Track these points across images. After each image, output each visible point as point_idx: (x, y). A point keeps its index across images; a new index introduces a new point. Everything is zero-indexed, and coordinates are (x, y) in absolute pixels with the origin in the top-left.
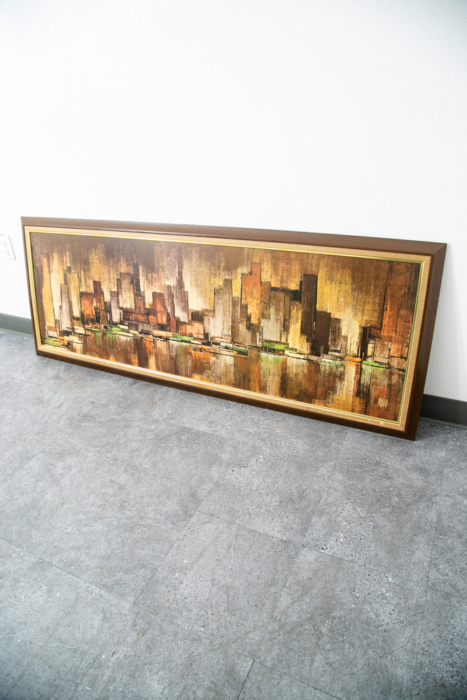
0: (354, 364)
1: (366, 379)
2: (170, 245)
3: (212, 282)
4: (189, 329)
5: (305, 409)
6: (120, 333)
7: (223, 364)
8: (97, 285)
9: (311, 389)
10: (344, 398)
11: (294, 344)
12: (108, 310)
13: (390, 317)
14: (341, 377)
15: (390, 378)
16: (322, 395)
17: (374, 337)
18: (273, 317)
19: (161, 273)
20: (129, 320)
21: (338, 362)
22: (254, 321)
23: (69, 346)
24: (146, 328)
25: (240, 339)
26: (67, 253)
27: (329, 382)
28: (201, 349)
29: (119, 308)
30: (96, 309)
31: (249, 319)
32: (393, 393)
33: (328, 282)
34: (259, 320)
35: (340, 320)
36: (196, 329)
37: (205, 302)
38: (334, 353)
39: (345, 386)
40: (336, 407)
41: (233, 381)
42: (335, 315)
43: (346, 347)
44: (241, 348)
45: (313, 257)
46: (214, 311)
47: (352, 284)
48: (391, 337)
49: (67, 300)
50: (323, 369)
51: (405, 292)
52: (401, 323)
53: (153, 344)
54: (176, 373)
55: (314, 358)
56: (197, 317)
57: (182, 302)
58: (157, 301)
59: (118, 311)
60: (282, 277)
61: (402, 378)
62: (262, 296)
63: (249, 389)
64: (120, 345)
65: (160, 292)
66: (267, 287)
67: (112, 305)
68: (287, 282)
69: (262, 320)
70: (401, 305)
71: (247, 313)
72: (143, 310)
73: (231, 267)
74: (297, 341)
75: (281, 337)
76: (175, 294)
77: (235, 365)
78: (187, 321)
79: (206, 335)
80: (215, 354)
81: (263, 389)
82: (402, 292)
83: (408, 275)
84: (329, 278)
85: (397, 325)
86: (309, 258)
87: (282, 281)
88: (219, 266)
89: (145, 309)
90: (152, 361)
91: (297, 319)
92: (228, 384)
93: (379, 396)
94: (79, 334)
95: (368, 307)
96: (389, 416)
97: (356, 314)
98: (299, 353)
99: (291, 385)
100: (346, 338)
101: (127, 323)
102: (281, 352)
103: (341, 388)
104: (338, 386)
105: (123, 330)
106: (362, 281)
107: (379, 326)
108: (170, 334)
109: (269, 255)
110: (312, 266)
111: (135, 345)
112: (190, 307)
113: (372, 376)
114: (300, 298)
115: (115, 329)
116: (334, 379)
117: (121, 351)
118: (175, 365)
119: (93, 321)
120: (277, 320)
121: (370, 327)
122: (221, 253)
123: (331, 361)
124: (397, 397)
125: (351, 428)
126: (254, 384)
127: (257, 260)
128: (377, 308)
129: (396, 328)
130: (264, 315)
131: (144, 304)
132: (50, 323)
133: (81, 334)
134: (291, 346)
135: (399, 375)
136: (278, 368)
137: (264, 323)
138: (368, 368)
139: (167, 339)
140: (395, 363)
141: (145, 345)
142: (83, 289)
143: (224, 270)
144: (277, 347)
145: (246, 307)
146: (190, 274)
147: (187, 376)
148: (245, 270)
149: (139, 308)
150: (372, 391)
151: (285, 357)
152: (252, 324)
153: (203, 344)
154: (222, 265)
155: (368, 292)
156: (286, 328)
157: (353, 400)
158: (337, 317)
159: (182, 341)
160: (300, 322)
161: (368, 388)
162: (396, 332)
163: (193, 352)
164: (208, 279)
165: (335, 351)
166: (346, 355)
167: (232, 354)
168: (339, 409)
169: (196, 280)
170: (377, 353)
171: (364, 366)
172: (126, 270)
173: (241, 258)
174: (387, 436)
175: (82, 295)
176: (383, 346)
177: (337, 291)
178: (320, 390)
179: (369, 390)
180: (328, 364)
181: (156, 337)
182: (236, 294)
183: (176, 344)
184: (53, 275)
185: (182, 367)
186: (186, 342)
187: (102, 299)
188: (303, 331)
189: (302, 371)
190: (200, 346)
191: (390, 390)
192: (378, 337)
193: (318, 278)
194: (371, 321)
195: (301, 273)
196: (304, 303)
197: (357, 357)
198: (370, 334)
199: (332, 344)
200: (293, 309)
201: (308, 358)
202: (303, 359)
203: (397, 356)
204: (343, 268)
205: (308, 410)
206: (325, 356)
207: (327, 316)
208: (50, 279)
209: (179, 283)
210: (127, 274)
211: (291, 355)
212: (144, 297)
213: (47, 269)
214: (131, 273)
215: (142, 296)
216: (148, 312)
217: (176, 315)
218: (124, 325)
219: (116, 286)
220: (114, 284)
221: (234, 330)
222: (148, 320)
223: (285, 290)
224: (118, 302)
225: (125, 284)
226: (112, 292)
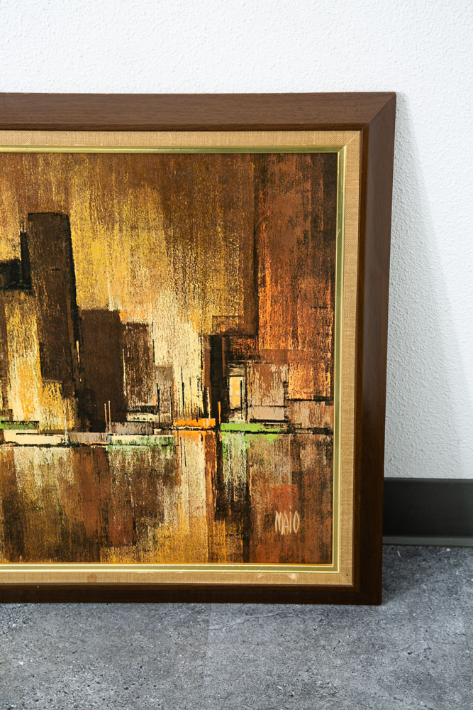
0: (198, 435)
1: (234, 470)
5: (84, 581)
9: (92, 523)
10: (186, 528)
11: (27, 409)
13: (274, 302)
14: (170, 476)
15: (296, 457)
16: (125, 532)
21: (156, 438)
27: (138, 494)
33: (101, 228)
35: (145, 326)
38: (141, 417)
39: (184, 498)
40: (167, 559)
42: (131, 315)
43: (172, 395)
45: (47, 164)
47: (166, 228)
48: (285, 351)
50: (117, 463)
51: (305, 232)
52: (304, 312)
55: (89, 438)
61: (327, 450)
70: (300, 266)
74: (36, 399)
82: (298, 232)
83: (308, 185)
84: (101, 219)
85: (294, 318)
86: (36, 166)
91: (27, 338)
93: (275, 508)
95: (217, 283)
96: (307, 555)
97: (186, 305)
98: (45, 433)
100: (167, 372)
103: (175, 505)
104: (165, 500)
106: (191, 216)
107: (249, 328)
110: (48, 190)
113: (251, 458)
114: (28, 281)
116: (152, 484)
121: (226, 335)
123: (136, 438)
125: (214, 606)
128: (238, 281)
129: (295, 327)
134: (19, 415)
135: (318, 445)
138: (236, 442)
140: (302, 416)
150: (256, 497)
151: (6, 448)
155: (209, 243)
157: (210, 530)
158: (137, 319)
160: (36, 347)
161: (245, 490)
162: (295, 336)
165: (145, 410)
166: (175, 415)
168: (176, 560)
170: (254, 399)
171: (225, 438)
174: (309, 607)
176: (267, 376)
177: (127, 252)
178: (118, 521)
179: (247, 497)
180: (129, 448)
188: (49, 370)
189: (61, 479)
191: (301, 486)
192: (250, 358)
193: (71, 219)
194: (227, 317)
195: (21, 211)
196: (40, 294)
197: (205, 416)
198: (229, 353)
199: (132, 392)
200: (12, 313)
201: (74, 440)
202: (59, 445)
203: (304, 397)
204: (136, 185)
205: (92, 581)
206: (119, 426)
207: (109, 321)
211: (22, 440)
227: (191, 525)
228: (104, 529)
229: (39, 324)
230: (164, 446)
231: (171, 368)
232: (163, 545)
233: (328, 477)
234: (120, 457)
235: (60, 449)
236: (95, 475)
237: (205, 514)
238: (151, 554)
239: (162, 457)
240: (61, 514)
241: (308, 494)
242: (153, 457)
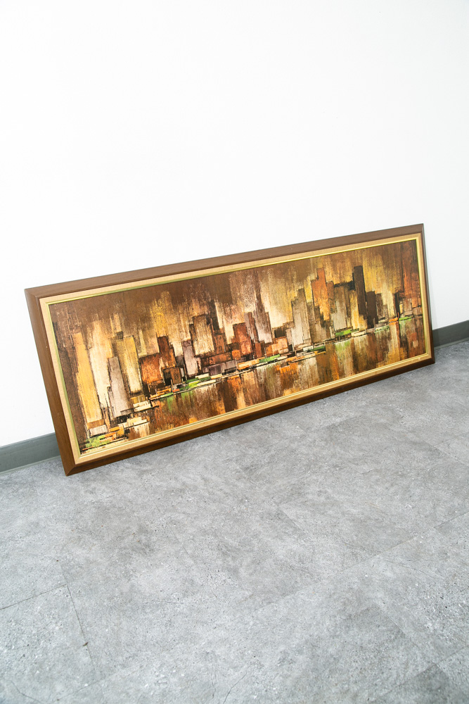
2: (245, 272)
3: (288, 296)
4: (274, 348)
5: (374, 375)
6: (199, 385)
7: (308, 368)
8: (164, 342)
9: (373, 357)
11: (356, 326)
12: (181, 363)
13: (407, 281)
14: (389, 337)
15: (415, 324)
17: (402, 298)
18: (338, 309)
19: (240, 303)
20: (209, 365)
21: (385, 327)
22: (326, 318)
23: (129, 434)
24: (230, 365)
25: (318, 339)
26: (116, 317)
27: (383, 345)
28: (287, 362)
29: (196, 357)
30: (163, 370)
31: (322, 317)
33: (370, 268)
34: (330, 315)
35: (381, 294)
36: (282, 343)
37: (285, 316)
38: (382, 321)
42: (377, 291)
43: (388, 313)
44: (320, 346)
46: (294, 322)
47: (383, 265)
48: (410, 294)
49: (119, 375)
50: (377, 337)
51: (412, 261)
52: (413, 283)
53: (239, 380)
54: (268, 398)
55: (370, 330)
56: (280, 333)
57: (264, 324)
58: (239, 332)
59: (194, 361)
60: (340, 274)
61: (422, 320)
62: (328, 295)
63: (332, 380)
65: (240, 322)
66: (331, 286)
67: (186, 356)
68: (344, 277)
69: (332, 315)
70: (411, 270)
71: (320, 313)
72: (224, 348)
73: (301, 279)
74: (358, 322)
75: (347, 323)
76: (256, 320)
77: (318, 364)
78: (271, 341)
79: (290, 347)
80: (300, 362)
81: (342, 375)
82: (410, 261)
83: (412, 249)
84: (369, 265)
85: (412, 285)
86: (355, 253)
87: (340, 277)
88: (292, 280)
89: (227, 345)
90: (241, 399)
91: (355, 304)
92: (315, 384)
94: (141, 411)
95: (395, 279)
97: (389, 286)
98: (361, 331)
99: (361, 359)
100: (386, 306)
101: (207, 370)
102: (349, 336)
104: (389, 345)
105: (203, 380)
106: (388, 261)
107: (402, 290)
108: (256, 361)
109: (329, 260)
110: (358, 260)
112: (272, 327)
113: (406, 327)
114: (354, 287)
115: (192, 384)
116: (386, 341)
117: (203, 404)
118: (265, 391)
119: (161, 387)
120: (342, 310)
121: (398, 293)
122: (292, 268)
123: (381, 328)
126: (335, 373)
127: (320, 266)
128: (399, 277)
129: (412, 287)
130: (332, 311)
131: (225, 340)
132: (92, 414)
133: (145, 410)
134: (354, 328)
135: (420, 319)
137: (333, 316)
138: (402, 323)
139: (254, 368)
140: (416, 313)
141: (231, 385)
142: (144, 353)
143: (297, 282)
144: (346, 332)
145: (317, 309)
146: (268, 294)
147: (278, 396)
148: (312, 277)
149: (220, 347)
150: (408, 338)
152: (325, 321)
153: (289, 356)
154: (295, 277)
155: (393, 268)
156: (349, 314)
158: (379, 293)
159: (269, 363)
160: (357, 306)
161: (405, 337)
162: (412, 290)
163: (280, 368)
164: (284, 294)
165: (383, 319)
166: (389, 319)
167: (314, 355)
169: (274, 299)
170: (405, 310)
172: (199, 312)
173: (309, 267)
175: (142, 361)
176: (407, 302)
177: (376, 274)
181: (242, 370)
182: (309, 300)
184: (93, 352)
185: (272, 389)
186: (273, 362)
187: (172, 354)
188: (360, 313)
189: (366, 345)
190: (286, 361)
193: (363, 267)
194: (398, 288)
195: (352, 267)
196: (357, 290)
197: (395, 317)
198: (399, 298)
199: (379, 314)
200: (351, 297)
201: (367, 332)
202: (364, 334)
203: (416, 306)
204: (376, 255)
205: (376, 374)
206: (377, 325)
207: (373, 294)
208: (89, 357)
209: (259, 307)
210: (201, 316)
211: (355, 335)
212: (224, 334)
213: (83, 346)
214: (207, 313)
215: (221, 334)
216: (230, 348)
217: (260, 339)
218: (203, 374)
219: (189, 334)
220: (186, 332)
221: (312, 333)
222: (231, 356)
223: (343, 284)
224: (194, 351)
225: (200, 327)
226: (184, 342)
229: (357, 299)
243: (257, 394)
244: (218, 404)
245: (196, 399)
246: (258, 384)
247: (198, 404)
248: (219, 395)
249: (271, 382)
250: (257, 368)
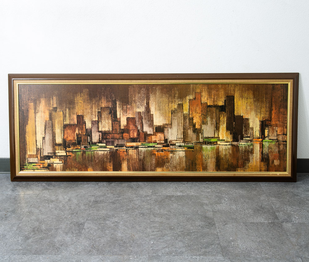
1: (266, 150)
2: (141, 86)
3: (170, 106)
4: (154, 138)
6: (98, 149)
7: (177, 157)
8: (80, 119)
9: (235, 162)
11: (223, 137)
12: (89, 133)
13: (275, 114)
14: (252, 152)
15: (279, 147)
17: (268, 125)
18: (209, 123)
19: (134, 105)
20: (107, 139)
21: (249, 143)
22: (197, 126)
23: (50, 167)
24: (121, 142)
25: (189, 139)
28: (162, 150)
29: (99, 132)
30: (77, 135)
31: (194, 126)
32: (282, 155)
33: (241, 99)
34: (201, 126)
35: (248, 119)
36: (159, 137)
37: (165, 119)
38: (246, 139)
39: (255, 157)
40: (250, 171)
41: (185, 167)
42: (246, 116)
43: (253, 134)
44: (190, 145)
45: (231, 86)
46: (171, 124)
47: (254, 98)
48: (277, 124)
49: (51, 132)
50: (241, 149)
51: (282, 99)
52: (281, 116)
54: (144, 169)
55: (235, 143)
56: (160, 129)
57: (149, 121)
58: (130, 123)
59: (98, 134)
60: (214, 99)
62: (202, 111)
63: (196, 170)
64: (98, 158)
65: (132, 117)
66: (205, 106)
67: (93, 130)
68: (217, 101)
69: (203, 126)
70: (280, 106)
71: (193, 123)
72: (118, 130)
73: (182, 97)
74: (225, 135)
75: (215, 134)
76: (143, 117)
77: (186, 156)
78: (152, 133)
79: (166, 140)
80: (172, 152)
81: (205, 169)
82: (280, 99)
83: (282, 90)
84: (241, 97)
85: (279, 117)
87: (214, 101)
88: (174, 97)
89: (121, 129)
90: (125, 165)
91: (224, 122)
93: (274, 159)
94: (60, 156)
95: (263, 110)
97: (257, 114)
98: (226, 142)
100: (252, 129)
101: (105, 141)
102: (215, 143)
103: (253, 158)
104: (251, 157)
105: (101, 147)
106: (259, 96)
107: (270, 119)
108: (139, 144)
109: (206, 87)
110: (231, 91)
111: (110, 156)
112: (155, 124)
113: (269, 148)
114: (225, 110)
115: (94, 148)
116: (248, 154)
117: (99, 162)
118: (143, 164)
119: (74, 144)
120: (212, 124)
121: (265, 121)
122: (176, 88)
123: (245, 143)
124: (284, 157)
126: (199, 166)
127: (198, 91)
128: (268, 109)
129: (279, 119)
130: (204, 123)
131: (120, 126)
132: (31, 151)
133: (62, 156)
134: (221, 138)
135: (284, 144)
136: (214, 153)
137: (204, 127)
138: (266, 144)
139: (137, 148)
140: (280, 138)
141: (119, 155)
142: (67, 122)
143: (178, 98)
144: (213, 140)
145: (192, 119)
146: (154, 103)
147: (152, 170)
148: (191, 97)
149: (116, 129)
150: (270, 156)
151: (218, 145)
152: (197, 129)
153: (164, 146)
154: (177, 95)
155: (262, 102)
156: (217, 128)
157: (260, 164)
158: (247, 117)
159: (148, 147)
160: (226, 123)
162: (279, 121)
163: (156, 152)
164: (167, 105)
165: (247, 137)
166: (254, 138)
167: (184, 150)
169: (159, 106)
170: (270, 135)
171: (264, 143)
172: (106, 105)
173: (188, 90)
175: (65, 127)
176: (273, 129)
177: (246, 103)
178: (240, 162)
179: (268, 156)
180: (243, 146)
181: (128, 147)
182: (186, 112)
183: (143, 150)
184: (38, 115)
186: (151, 147)
187: (84, 127)
188: (228, 129)
189: (229, 152)
190: (161, 148)
191: (280, 154)
192: (270, 126)
193: (235, 97)
194: (265, 117)
195: (225, 95)
196: (227, 112)
197: (260, 138)
198: (265, 125)
199: (245, 133)
200: (221, 116)
201: (232, 144)
202: (229, 145)
203: (281, 134)
204: (248, 90)
205: (234, 175)
206: (242, 141)
207: (241, 118)
208: (35, 118)
209: (146, 110)
210: (106, 108)
211: (221, 144)
212: (120, 122)
213: (33, 111)
214: (110, 107)
215: (118, 121)
216: (123, 132)
217: (144, 130)
218: (102, 143)
219: (97, 117)
220: (95, 115)
221: (185, 134)
222: (122, 137)
223: (216, 106)
224: (98, 128)
225: (105, 115)
226: (93, 121)
227: (256, 163)
228: (237, 164)
229: (226, 119)
230: (251, 145)
231: (253, 128)
232: (250, 168)
233: (286, 152)
234: (241, 148)
235: (229, 146)
236: (236, 152)
237: (259, 160)
238: (247, 170)
239: (250, 147)
240: (228, 160)
241: (281, 156)
242: (248, 148)
243: (137, 165)
244: (108, 164)
245: (95, 157)
246: (139, 159)
247: (95, 161)
248: (110, 159)
249: (148, 160)
250: (139, 148)
